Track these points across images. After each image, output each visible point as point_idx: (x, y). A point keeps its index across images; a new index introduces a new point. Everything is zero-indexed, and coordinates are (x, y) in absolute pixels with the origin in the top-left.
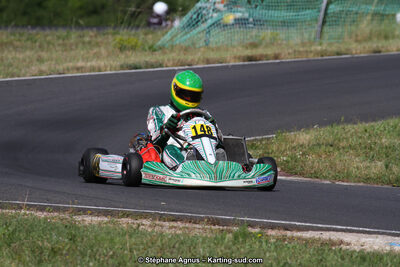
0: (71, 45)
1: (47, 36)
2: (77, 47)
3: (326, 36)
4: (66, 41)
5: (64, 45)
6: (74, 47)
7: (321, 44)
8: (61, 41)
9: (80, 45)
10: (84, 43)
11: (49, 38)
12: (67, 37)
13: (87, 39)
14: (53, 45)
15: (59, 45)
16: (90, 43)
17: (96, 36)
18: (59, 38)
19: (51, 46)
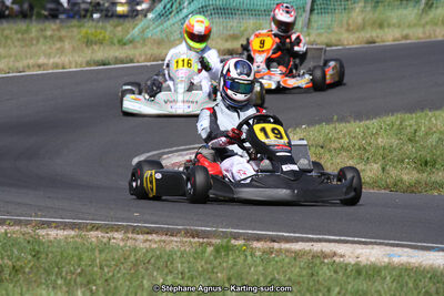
0: (32, 39)
1: (3, 30)
2: (38, 41)
3: (314, 25)
4: (25, 36)
5: (24, 40)
6: (35, 42)
7: (309, 35)
8: (19, 36)
9: (42, 40)
10: (45, 38)
11: (7, 32)
12: (27, 31)
13: (49, 33)
14: (11, 39)
15: (18, 40)
16: (51, 36)
17: (58, 30)
18: (17, 32)
19: (9, 41)
